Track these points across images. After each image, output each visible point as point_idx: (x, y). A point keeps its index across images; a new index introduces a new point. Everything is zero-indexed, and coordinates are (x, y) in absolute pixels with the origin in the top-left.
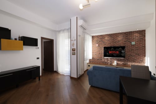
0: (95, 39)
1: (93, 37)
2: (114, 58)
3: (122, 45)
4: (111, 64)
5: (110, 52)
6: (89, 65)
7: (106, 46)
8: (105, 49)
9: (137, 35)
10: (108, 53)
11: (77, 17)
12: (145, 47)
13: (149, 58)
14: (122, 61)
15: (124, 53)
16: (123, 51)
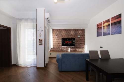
0: (55, 32)
1: (53, 30)
2: (69, 46)
3: (73, 38)
4: (67, 51)
5: (66, 42)
6: (51, 53)
7: (63, 38)
8: (63, 40)
9: (81, 31)
10: (65, 43)
11: (44, 9)
12: (84, 39)
13: (87, 46)
14: (73, 48)
15: (75, 42)
16: (74, 42)
